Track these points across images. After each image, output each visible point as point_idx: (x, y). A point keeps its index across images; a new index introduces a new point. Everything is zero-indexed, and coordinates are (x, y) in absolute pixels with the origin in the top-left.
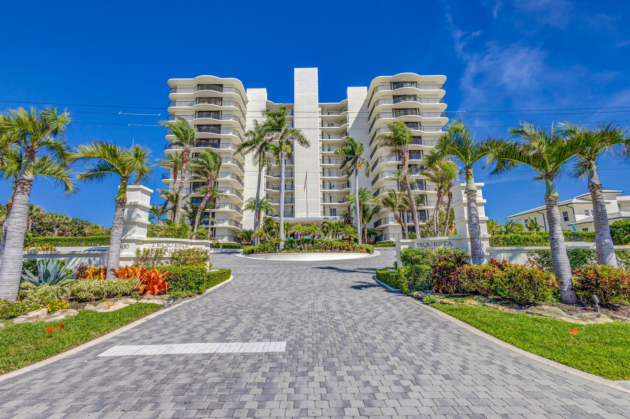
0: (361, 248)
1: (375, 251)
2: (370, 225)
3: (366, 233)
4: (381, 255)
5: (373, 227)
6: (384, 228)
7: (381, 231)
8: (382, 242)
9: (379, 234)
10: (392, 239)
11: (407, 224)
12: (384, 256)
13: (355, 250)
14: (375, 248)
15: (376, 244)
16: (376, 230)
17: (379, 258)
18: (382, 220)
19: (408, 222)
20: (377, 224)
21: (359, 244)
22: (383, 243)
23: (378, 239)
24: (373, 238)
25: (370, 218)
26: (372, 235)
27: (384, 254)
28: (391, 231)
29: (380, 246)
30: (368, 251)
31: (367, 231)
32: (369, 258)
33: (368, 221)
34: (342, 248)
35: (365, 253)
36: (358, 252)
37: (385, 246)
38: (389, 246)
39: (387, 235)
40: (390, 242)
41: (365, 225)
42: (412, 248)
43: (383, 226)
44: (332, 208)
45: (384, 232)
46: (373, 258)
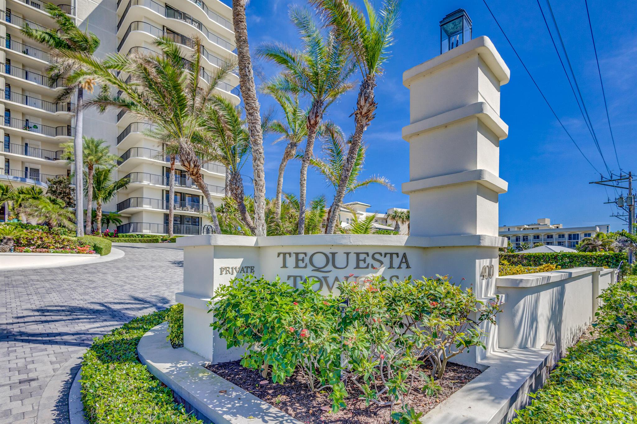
0: (81, 244)
1: (113, 249)
2: (110, 206)
3: (100, 218)
4: (124, 258)
5: (114, 210)
6: (133, 214)
7: (129, 218)
8: (130, 234)
9: (124, 222)
10: (146, 232)
11: (174, 212)
12: (131, 260)
13: (64, 248)
14: (113, 244)
15: (118, 237)
16: (121, 216)
17: (120, 265)
18: (132, 201)
19: (175, 209)
20: (121, 206)
21: (79, 236)
22: (130, 236)
23: (121, 229)
24: (113, 227)
25: (110, 194)
26: (111, 221)
27: (131, 256)
28: (145, 219)
29: (125, 241)
30: (97, 250)
31: (103, 215)
32: (95, 266)
33: (105, 199)
34: (24, 242)
35: (90, 253)
36: (72, 250)
37: (135, 241)
38: (141, 241)
39: (139, 225)
40: (142, 236)
41: (98, 203)
42: (252, 269)
43: (131, 209)
44: (30, 166)
45: (134, 220)
46: (105, 264)
